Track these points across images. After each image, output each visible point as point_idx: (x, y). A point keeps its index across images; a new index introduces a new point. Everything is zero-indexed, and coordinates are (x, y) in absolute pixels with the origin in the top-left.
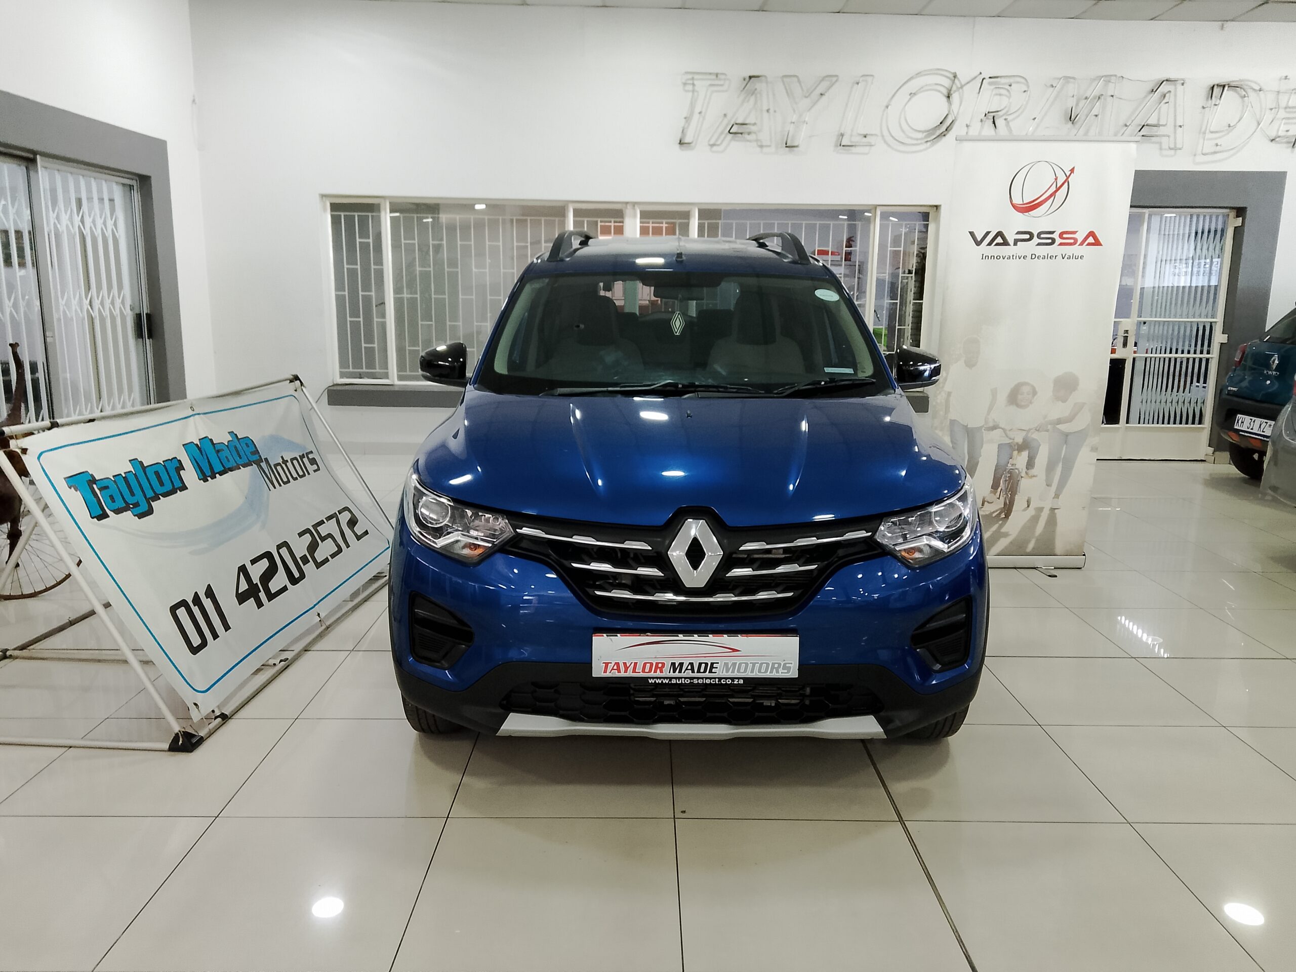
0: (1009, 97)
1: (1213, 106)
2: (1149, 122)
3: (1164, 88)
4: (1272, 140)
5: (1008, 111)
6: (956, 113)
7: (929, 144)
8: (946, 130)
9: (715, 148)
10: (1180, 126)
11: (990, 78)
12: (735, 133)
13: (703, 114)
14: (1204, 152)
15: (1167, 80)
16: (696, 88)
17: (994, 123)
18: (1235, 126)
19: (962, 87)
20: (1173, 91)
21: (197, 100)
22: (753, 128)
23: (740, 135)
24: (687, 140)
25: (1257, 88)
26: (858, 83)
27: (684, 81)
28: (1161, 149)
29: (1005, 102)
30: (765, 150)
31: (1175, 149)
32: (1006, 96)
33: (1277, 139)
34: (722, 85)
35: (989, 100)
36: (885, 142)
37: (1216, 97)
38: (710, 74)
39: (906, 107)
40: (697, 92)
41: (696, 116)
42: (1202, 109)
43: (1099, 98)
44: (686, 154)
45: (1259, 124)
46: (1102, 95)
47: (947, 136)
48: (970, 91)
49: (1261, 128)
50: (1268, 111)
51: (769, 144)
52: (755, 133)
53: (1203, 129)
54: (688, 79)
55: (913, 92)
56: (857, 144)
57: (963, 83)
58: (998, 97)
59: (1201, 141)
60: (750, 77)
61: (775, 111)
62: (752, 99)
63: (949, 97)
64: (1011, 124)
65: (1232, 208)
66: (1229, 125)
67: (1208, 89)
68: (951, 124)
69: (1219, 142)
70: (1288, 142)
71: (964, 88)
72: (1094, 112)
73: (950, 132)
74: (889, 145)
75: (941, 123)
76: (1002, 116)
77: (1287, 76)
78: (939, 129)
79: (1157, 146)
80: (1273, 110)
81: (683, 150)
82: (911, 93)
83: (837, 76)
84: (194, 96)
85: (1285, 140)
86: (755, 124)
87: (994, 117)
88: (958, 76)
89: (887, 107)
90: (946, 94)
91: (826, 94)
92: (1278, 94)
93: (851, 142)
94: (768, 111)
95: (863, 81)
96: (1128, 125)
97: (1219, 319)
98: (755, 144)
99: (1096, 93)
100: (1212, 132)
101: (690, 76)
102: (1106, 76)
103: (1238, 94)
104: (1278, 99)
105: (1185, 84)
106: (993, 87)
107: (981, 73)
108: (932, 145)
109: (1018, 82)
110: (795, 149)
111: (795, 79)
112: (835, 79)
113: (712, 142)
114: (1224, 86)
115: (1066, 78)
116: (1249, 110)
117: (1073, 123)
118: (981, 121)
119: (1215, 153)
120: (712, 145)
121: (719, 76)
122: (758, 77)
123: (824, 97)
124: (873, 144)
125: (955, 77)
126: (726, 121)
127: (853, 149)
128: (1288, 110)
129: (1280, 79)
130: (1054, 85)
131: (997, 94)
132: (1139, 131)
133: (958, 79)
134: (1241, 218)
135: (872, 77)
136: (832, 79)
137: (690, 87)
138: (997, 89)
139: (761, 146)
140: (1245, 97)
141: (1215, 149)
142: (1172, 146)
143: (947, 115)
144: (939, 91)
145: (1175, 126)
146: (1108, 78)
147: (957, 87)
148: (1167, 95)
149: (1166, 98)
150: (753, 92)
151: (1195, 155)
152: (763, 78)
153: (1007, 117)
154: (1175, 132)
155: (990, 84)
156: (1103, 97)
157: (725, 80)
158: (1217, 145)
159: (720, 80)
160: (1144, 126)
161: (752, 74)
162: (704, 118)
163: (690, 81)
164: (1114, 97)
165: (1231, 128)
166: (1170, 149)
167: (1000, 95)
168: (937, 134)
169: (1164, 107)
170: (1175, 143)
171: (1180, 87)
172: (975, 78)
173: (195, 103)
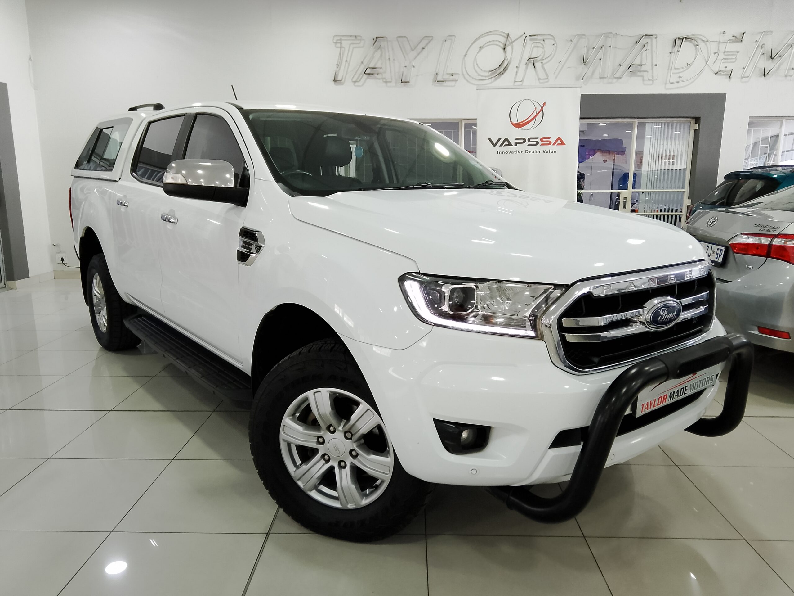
0: (543, 48)
1: (676, 52)
2: (634, 63)
3: (643, 41)
4: (716, 73)
5: (543, 57)
6: (509, 60)
7: (493, 79)
8: (503, 70)
9: (357, 84)
10: (656, 65)
11: (530, 36)
12: (369, 74)
13: (348, 61)
14: (671, 81)
15: (645, 36)
16: (343, 45)
17: (534, 65)
18: (691, 65)
19: (512, 43)
20: (649, 43)
21: (32, 58)
22: (381, 71)
23: (372, 75)
24: (339, 78)
25: (706, 40)
26: (446, 41)
27: (335, 41)
28: (643, 80)
29: (541, 50)
30: (389, 84)
31: (653, 80)
32: (541, 47)
33: (719, 73)
34: (359, 43)
35: (531, 50)
36: (465, 79)
37: (677, 45)
38: (351, 36)
39: (477, 56)
40: (344, 48)
41: (344, 62)
42: (669, 54)
43: (602, 48)
44: (339, 87)
45: (706, 64)
46: (603, 46)
47: (505, 74)
48: (518, 45)
49: (708, 65)
50: (712, 55)
51: (390, 80)
52: (381, 73)
53: (670, 68)
54: (338, 40)
55: (481, 46)
56: (447, 80)
57: (513, 40)
58: (537, 48)
59: (669, 74)
60: (377, 38)
61: (394, 60)
62: (379, 51)
63: (504, 49)
64: (545, 66)
65: (693, 118)
66: (688, 64)
67: (673, 41)
68: (505, 67)
69: (681, 75)
70: (727, 75)
71: (514, 43)
72: (599, 56)
73: (506, 71)
74: (468, 81)
75: (500, 66)
76: (539, 61)
77: (724, 32)
78: (499, 70)
79: (641, 78)
80: (716, 53)
81: (336, 85)
82: (480, 47)
83: (432, 36)
84: (30, 56)
85: (725, 73)
86: (381, 68)
87: (533, 61)
88: (510, 36)
89: (465, 56)
90: (503, 48)
91: (426, 48)
92: (719, 44)
93: (443, 79)
94: (389, 59)
95: (448, 39)
96: (621, 65)
97: (686, 189)
98: (381, 81)
99: (600, 44)
100: (676, 69)
101: (339, 38)
102: (605, 33)
103: (692, 43)
104: (719, 46)
105: (657, 38)
106: (532, 42)
107: (525, 33)
108: (496, 80)
109: (549, 39)
110: (408, 83)
111: (405, 39)
112: (431, 38)
113: (354, 80)
114: (683, 38)
115: (579, 35)
116: (700, 53)
117: (585, 64)
118: (526, 63)
119: (679, 82)
120: (355, 82)
121: (357, 38)
122: (382, 38)
123: (424, 49)
124: (457, 80)
125: (508, 35)
126: (363, 66)
127: (445, 84)
128: (725, 53)
129: (720, 34)
130: (572, 40)
131: (535, 47)
132: (628, 69)
133: (510, 37)
134: (697, 124)
135: (454, 37)
136: (429, 38)
137: (339, 45)
138: (535, 44)
139: (386, 82)
140: (697, 46)
141: (678, 79)
142: (651, 78)
143: (504, 60)
144: (499, 46)
145: (652, 65)
146: (607, 35)
147: (510, 42)
148: (646, 45)
149: (645, 47)
150: (380, 48)
151: (666, 84)
152: (385, 38)
153: (542, 61)
154: (652, 69)
155: (531, 40)
156: (603, 47)
157: (361, 40)
158: (680, 77)
159: (358, 40)
160: (631, 65)
161: (377, 36)
162: (349, 65)
163: (339, 41)
164: (611, 46)
165: (688, 66)
166: (649, 80)
167: (538, 47)
168: (498, 73)
169: (645, 53)
170: (653, 76)
171: (654, 40)
172: (521, 36)
173: (31, 60)
